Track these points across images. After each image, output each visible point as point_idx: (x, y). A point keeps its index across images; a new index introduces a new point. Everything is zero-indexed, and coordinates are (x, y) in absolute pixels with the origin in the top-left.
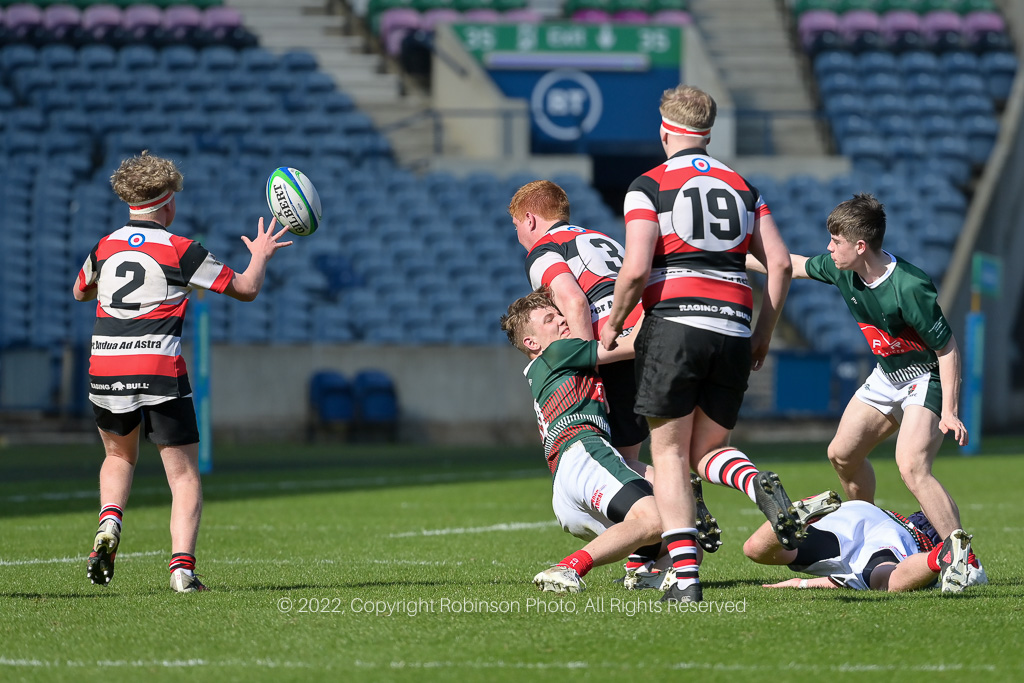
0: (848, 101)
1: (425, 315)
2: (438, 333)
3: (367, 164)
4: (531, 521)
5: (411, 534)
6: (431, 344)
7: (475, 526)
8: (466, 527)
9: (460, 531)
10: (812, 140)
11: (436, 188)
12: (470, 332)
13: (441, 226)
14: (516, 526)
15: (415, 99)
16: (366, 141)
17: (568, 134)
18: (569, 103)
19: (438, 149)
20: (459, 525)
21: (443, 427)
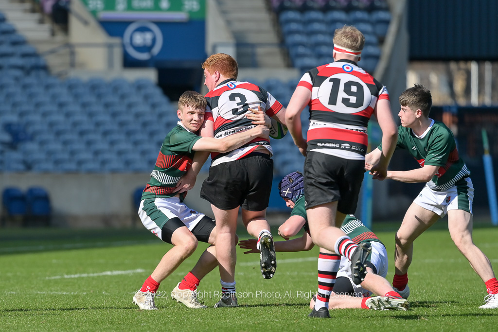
0: (298, 38)
1: (66, 156)
2: (72, 166)
3: (33, 73)
4: (124, 270)
5: (58, 277)
6: (69, 172)
7: (93, 273)
8: (88, 273)
9: (85, 275)
10: (278, 59)
11: (72, 87)
12: (91, 166)
13: (74, 108)
14: (116, 273)
15: (60, 37)
16: (32, 61)
17: (144, 56)
18: (144, 40)
19: (73, 65)
20: (84, 272)
21: (76, 218)
